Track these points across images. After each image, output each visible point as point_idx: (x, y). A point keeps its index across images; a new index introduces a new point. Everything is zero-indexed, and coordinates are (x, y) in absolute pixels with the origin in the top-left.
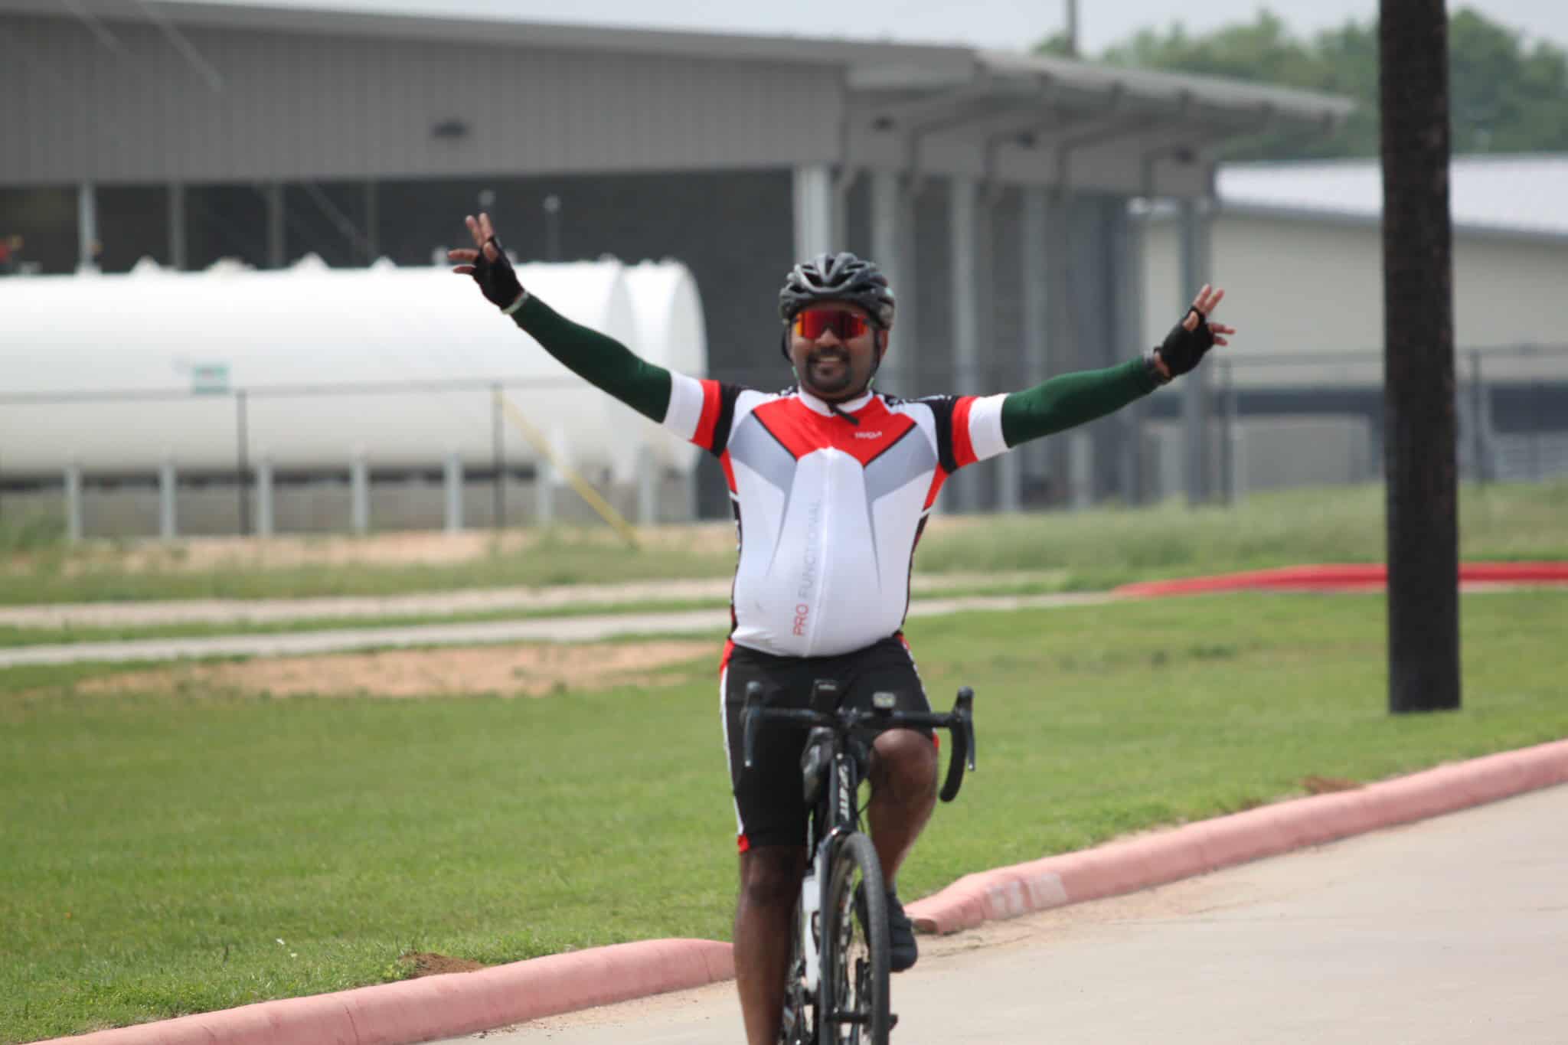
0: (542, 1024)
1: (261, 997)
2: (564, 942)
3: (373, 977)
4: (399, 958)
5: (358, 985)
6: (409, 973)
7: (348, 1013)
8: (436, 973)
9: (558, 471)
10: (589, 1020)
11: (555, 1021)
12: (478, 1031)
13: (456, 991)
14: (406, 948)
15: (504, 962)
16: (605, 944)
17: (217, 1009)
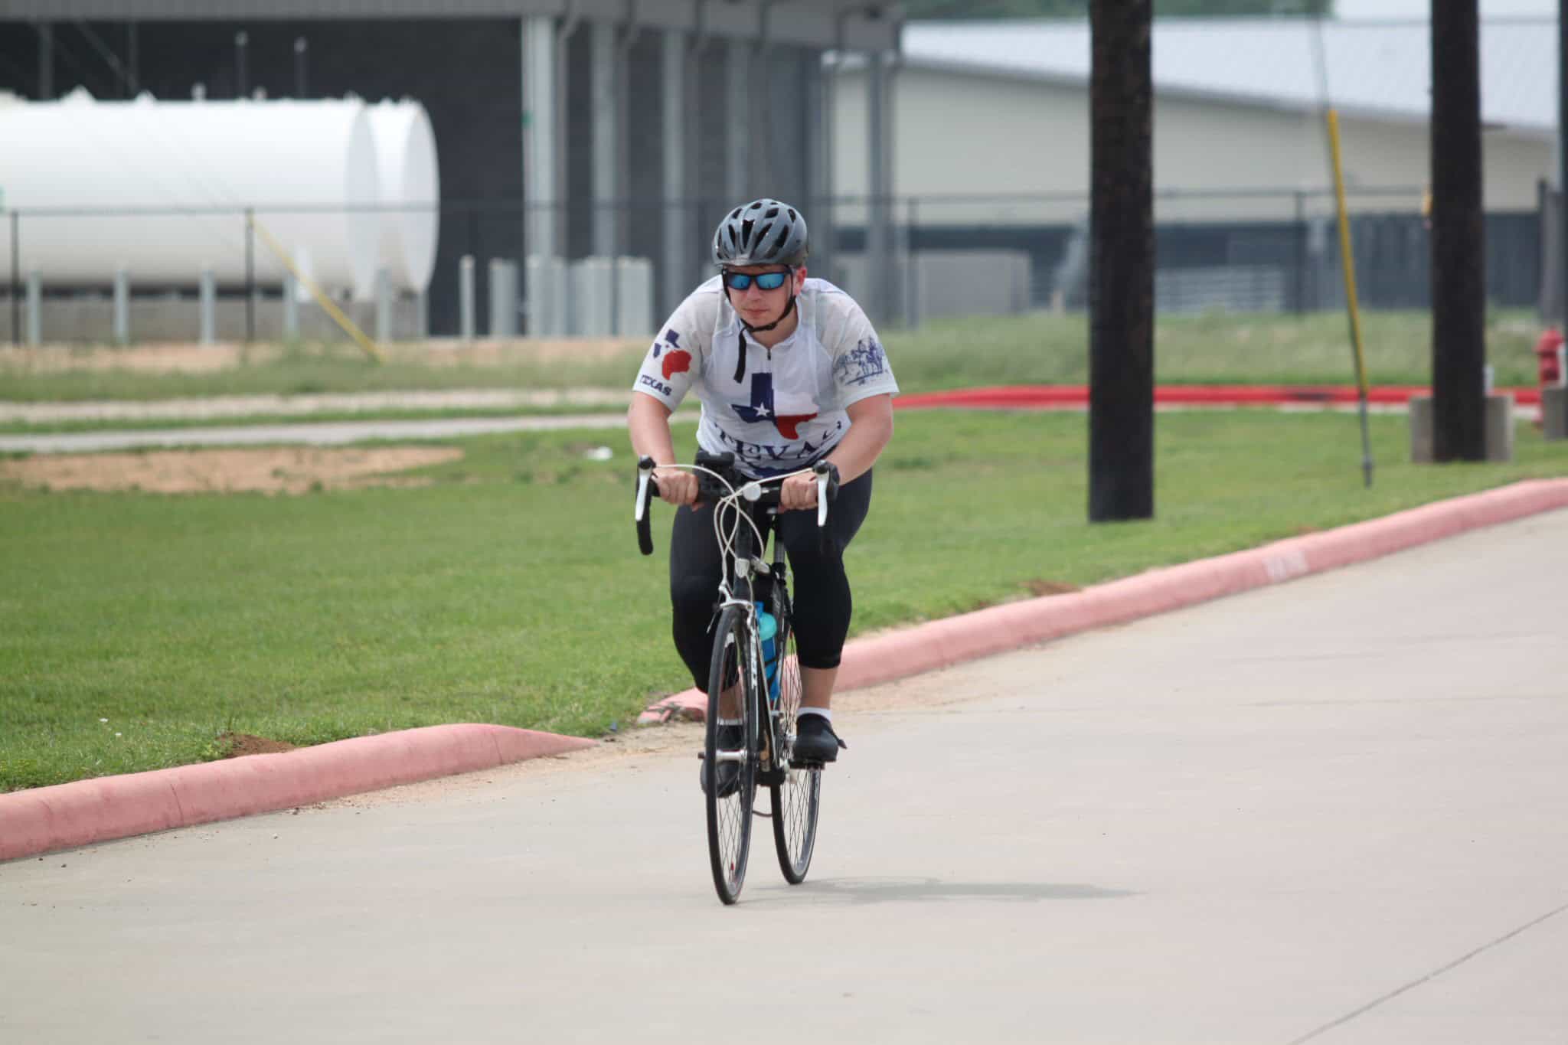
0: (350, 802)
1: (91, 773)
2: (366, 726)
3: (194, 756)
4: (217, 739)
5: (179, 763)
6: (225, 753)
7: (173, 789)
8: (251, 753)
9: (303, 291)
10: (391, 799)
11: (361, 799)
12: (292, 807)
13: (271, 771)
14: (222, 729)
15: (313, 744)
16: (404, 728)
17: (51, 784)
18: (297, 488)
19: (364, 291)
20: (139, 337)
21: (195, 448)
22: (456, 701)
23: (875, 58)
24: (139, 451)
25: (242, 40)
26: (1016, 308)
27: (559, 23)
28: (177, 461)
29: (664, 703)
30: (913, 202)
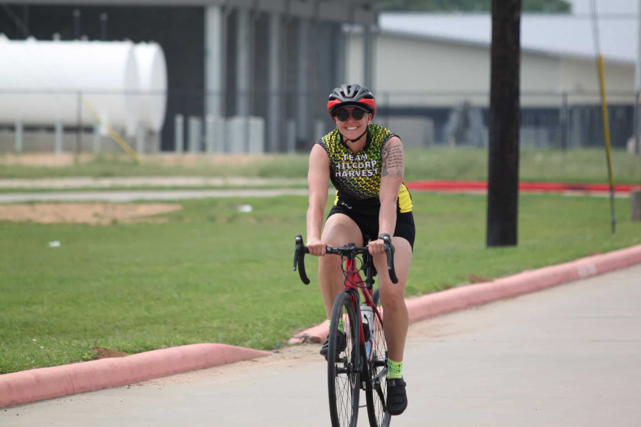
0: (154, 382)
1: (29, 367)
2: (161, 344)
3: (79, 358)
4: (90, 350)
5: (72, 362)
6: (94, 357)
7: (70, 375)
8: (106, 357)
9: (104, 130)
10: (176, 381)
11: (159, 380)
12: (126, 385)
13: (117, 366)
14: (92, 346)
15: (135, 352)
16: (179, 345)
17: (10, 372)
18: (106, 222)
19: (131, 130)
20: (28, 149)
21: (57, 202)
22: (201, 330)
23: (367, 28)
24: (31, 203)
25: (77, 14)
26: (426, 144)
27: (223, 9)
28: (49, 208)
29: (302, 334)
30: (386, 95)
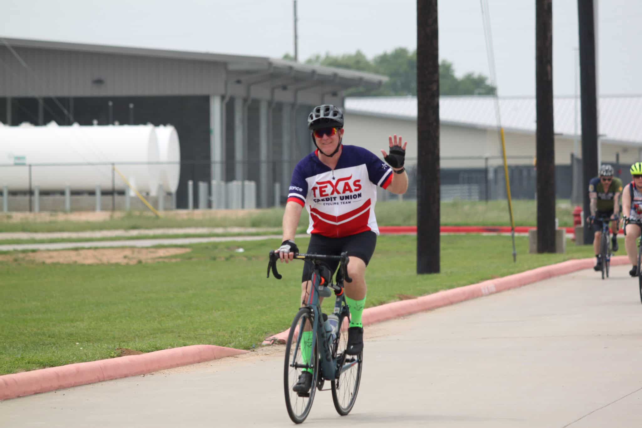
0: (162, 372)
1: (72, 362)
2: (167, 346)
3: (107, 356)
4: (115, 350)
5: (103, 358)
6: (118, 355)
7: (101, 368)
8: (128, 355)
9: (132, 193)
10: (177, 371)
11: (166, 371)
12: (142, 374)
13: (135, 361)
14: (117, 347)
15: (149, 352)
16: (181, 346)
17: (58, 366)
18: (133, 262)
19: (153, 193)
20: (74, 209)
21: (96, 248)
22: (198, 337)
24: (76, 249)
25: (111, 104)
27: (223, 98)
28: (90, 253)
29: (271, 338)
